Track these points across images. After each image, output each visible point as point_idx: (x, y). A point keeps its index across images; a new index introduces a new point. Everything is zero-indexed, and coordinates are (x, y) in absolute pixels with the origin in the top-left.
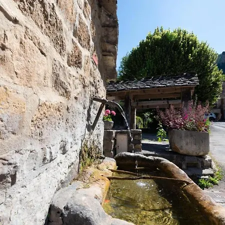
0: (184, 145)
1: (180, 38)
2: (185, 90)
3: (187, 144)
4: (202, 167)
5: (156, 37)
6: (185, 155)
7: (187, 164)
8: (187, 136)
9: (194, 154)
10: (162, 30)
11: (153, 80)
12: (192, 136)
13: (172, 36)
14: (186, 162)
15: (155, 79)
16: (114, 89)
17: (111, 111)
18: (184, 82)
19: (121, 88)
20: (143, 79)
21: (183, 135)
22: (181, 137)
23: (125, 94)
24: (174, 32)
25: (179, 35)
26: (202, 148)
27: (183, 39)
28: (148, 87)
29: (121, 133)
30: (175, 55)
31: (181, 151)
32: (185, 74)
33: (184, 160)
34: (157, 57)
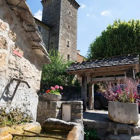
0: (117, 114)
1: (134, 26)
2: (128, 68)
3: (119, 114)
4: (132, 133)
5: (114, 27)
6: (117, 123)
7: (118, 130)
8: (118, 107)
9: (126, 122)
10: (119, 21)
11: (104, 61)
12: (122, 106)
13: (127, 25)
14: (118, 129)
15: (106, 60)
16: (73, 69)
17: (59, 87)
18: (127, 62)
19: (78, 68)
20: (97, 60)
21: (116, 106)
22: (114, 108)
23: (82, 72)
24: (129, 22)
25: (133, 24)
26: (131, 117)
27: (136, 27)
28: (99, 66)
29: (66, 104)
30: (130, 40)
31: (115, 120)
32: (129, 55)
33: (116, 127)
34: (115, 42)
